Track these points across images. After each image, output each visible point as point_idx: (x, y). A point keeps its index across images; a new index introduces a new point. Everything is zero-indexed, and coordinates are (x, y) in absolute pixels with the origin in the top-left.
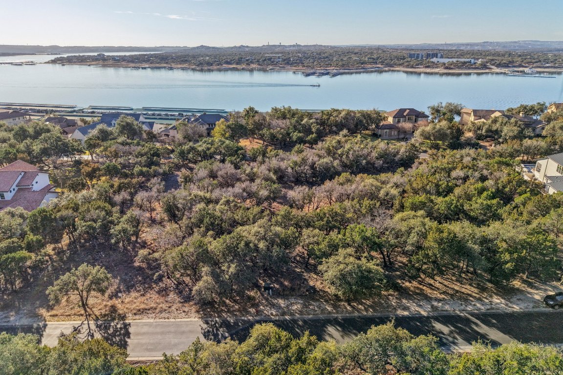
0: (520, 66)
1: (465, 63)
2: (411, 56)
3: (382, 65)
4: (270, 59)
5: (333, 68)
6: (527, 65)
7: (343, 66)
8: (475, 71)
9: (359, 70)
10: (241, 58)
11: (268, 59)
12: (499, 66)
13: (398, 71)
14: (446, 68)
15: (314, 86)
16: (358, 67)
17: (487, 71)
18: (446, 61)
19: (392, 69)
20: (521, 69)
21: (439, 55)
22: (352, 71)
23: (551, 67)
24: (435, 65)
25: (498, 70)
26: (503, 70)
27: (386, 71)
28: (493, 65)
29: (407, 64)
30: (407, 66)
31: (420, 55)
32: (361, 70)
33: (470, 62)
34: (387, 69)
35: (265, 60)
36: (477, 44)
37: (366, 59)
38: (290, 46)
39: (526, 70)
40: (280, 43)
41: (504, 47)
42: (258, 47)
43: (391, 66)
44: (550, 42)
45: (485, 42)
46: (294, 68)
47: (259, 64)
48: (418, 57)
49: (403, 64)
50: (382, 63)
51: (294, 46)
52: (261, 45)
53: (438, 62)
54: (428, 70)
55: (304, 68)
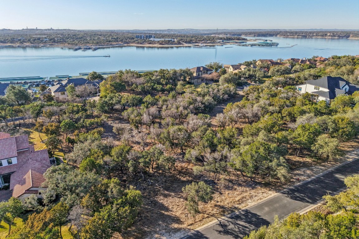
0: (196, 42)
1: (169, 41)
2: (137, 37)
3: (122, 42)
4: (39, 39)
5: (91, 45)
6: (199, 42)
7: (97, 43)
8: (176, 46)
9: (109, 46)
10: (14, 39)
11: (37, 39)
12: (186, 42)
13: (132, 46)
14: (161, 44)
15: (107, 56)
16: (108, 44)
17: (182, 45)
18: (159, 40)
19: (129, 45)
20: (197, 44)
21: (153, 36)
22: (104, 46)
23: (210, 43)
24: (154, 42)
25: (187, 45)
26: (189, 45)
27: (125, 46)
28: (183, 42)
29: (137, 42)
30: (138, 43)
31: (142, 36)
32: (110, 46)
33: (171, 41)
34: (126, 45)
35: (35, 40)
36: (165, 31)
37: (110, 39)
38: (46, 30)
39: (200, 44)
40: (37, 28)
41: (179, 32)
42: (19, 30)
43: (127, 43)
44: (199, 30)
45: (168, 29)
46: (62, 45)
47: (31, 43)
48: (141, 38)
49: (134, 41)
50: (122, 41)
51: (49, 30)
52: (21, 29)
53: (154, 40)
54: (151, 45)
55: (70, 45)
